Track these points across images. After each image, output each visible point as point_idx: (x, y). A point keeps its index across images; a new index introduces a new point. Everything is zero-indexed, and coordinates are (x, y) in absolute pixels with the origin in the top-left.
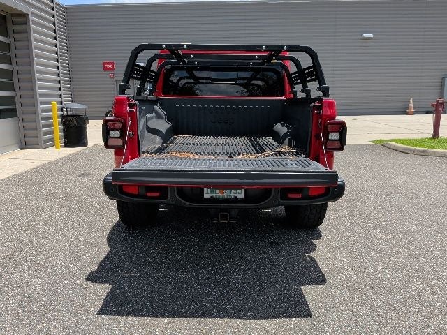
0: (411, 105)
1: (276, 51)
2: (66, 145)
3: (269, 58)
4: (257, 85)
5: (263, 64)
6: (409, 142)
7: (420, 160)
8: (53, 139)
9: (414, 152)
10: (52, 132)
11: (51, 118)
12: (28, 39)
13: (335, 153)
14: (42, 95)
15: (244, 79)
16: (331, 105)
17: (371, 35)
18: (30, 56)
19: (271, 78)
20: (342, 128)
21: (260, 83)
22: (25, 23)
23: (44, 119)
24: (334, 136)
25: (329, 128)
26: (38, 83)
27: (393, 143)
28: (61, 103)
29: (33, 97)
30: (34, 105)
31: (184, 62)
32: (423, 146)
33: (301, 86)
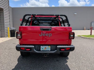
0: (85, 28)
1: (57, 16)
2: (11, 37)
3: (56, 18)
4: (53, 24)
5: (54, 19)
6: (85, 36)
7: (88, 40)
8: (8, 35)
9: (87, 38)
10: (8, 34)
11: (8, 31)
12: (3, 14)
13: (72, 40)
14: (6, 26)
15: (50, 22)
16: (71, 28)
17: (76, 14)
18: (3, 18)
19: (56, 22)
20: (74, 34)
21: (53, 23)
22: (3, 11)
23: (6, 31)
24: (72, 36)
25: (71, 34)
26: (5, 23)
27: (82, 36)
28: (10, 28)
29: (4, 26)
30: (4, 28)
31: (36, 19)
32: (89, 37)
33: (63, 24)
